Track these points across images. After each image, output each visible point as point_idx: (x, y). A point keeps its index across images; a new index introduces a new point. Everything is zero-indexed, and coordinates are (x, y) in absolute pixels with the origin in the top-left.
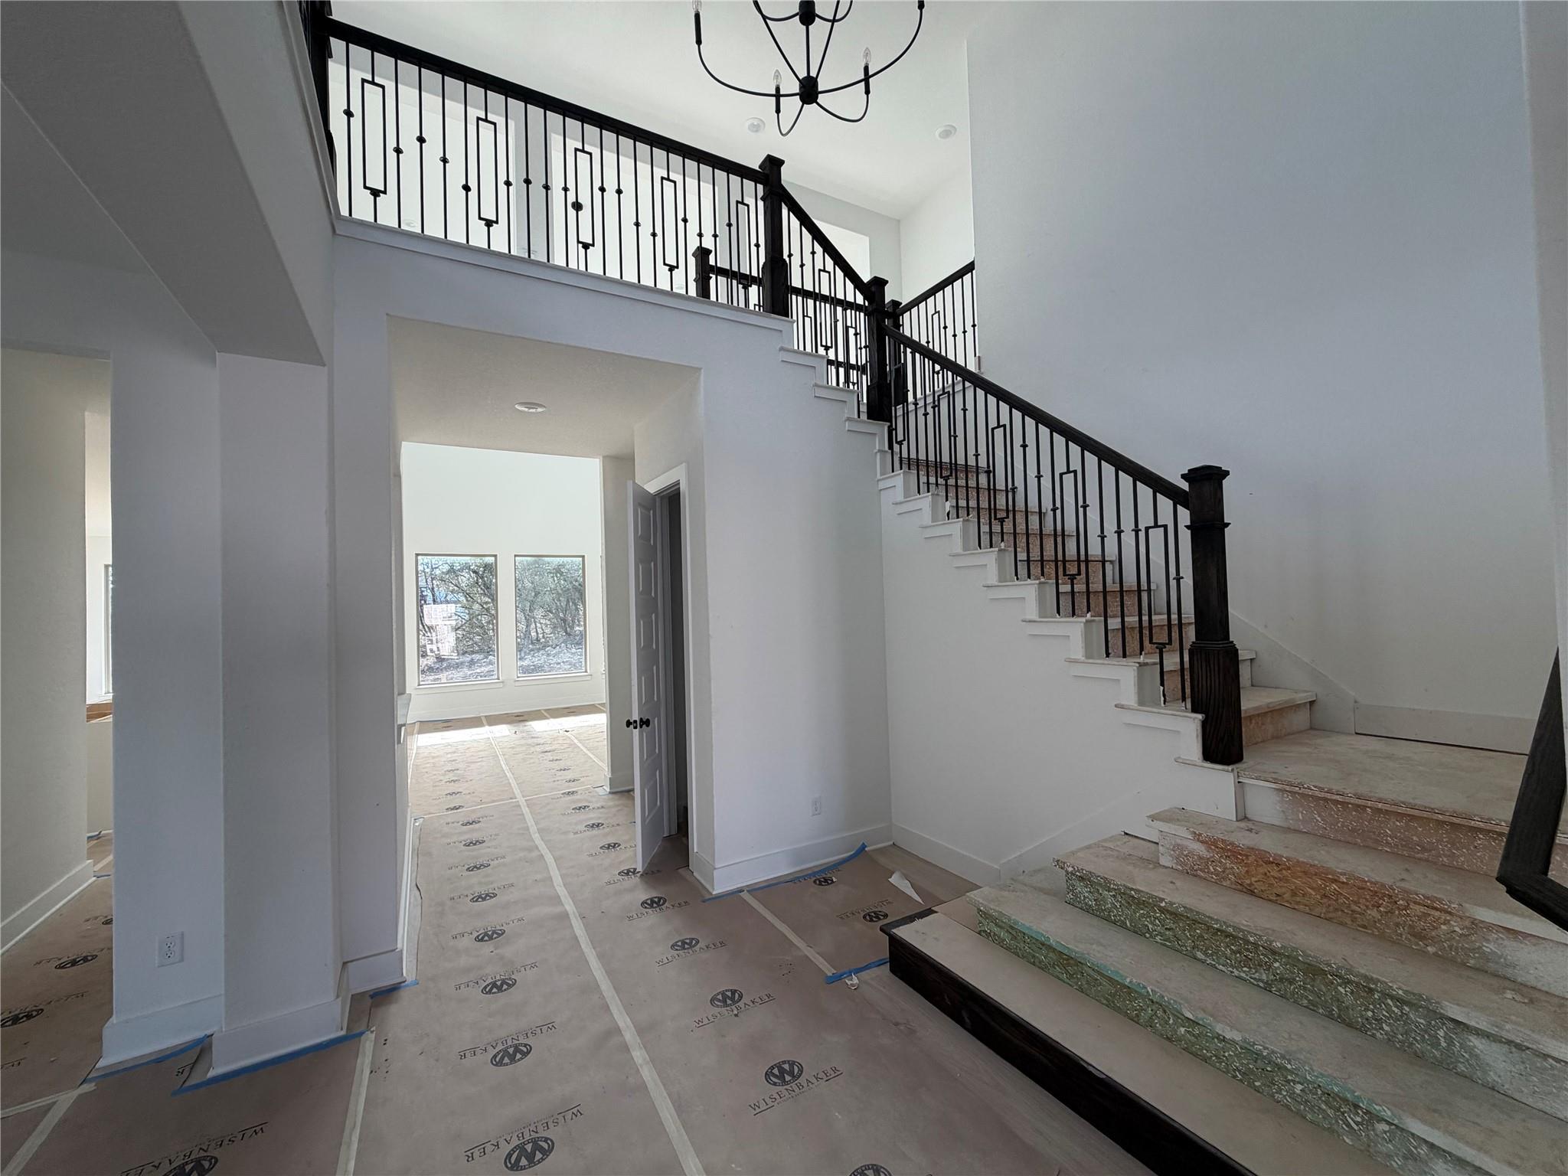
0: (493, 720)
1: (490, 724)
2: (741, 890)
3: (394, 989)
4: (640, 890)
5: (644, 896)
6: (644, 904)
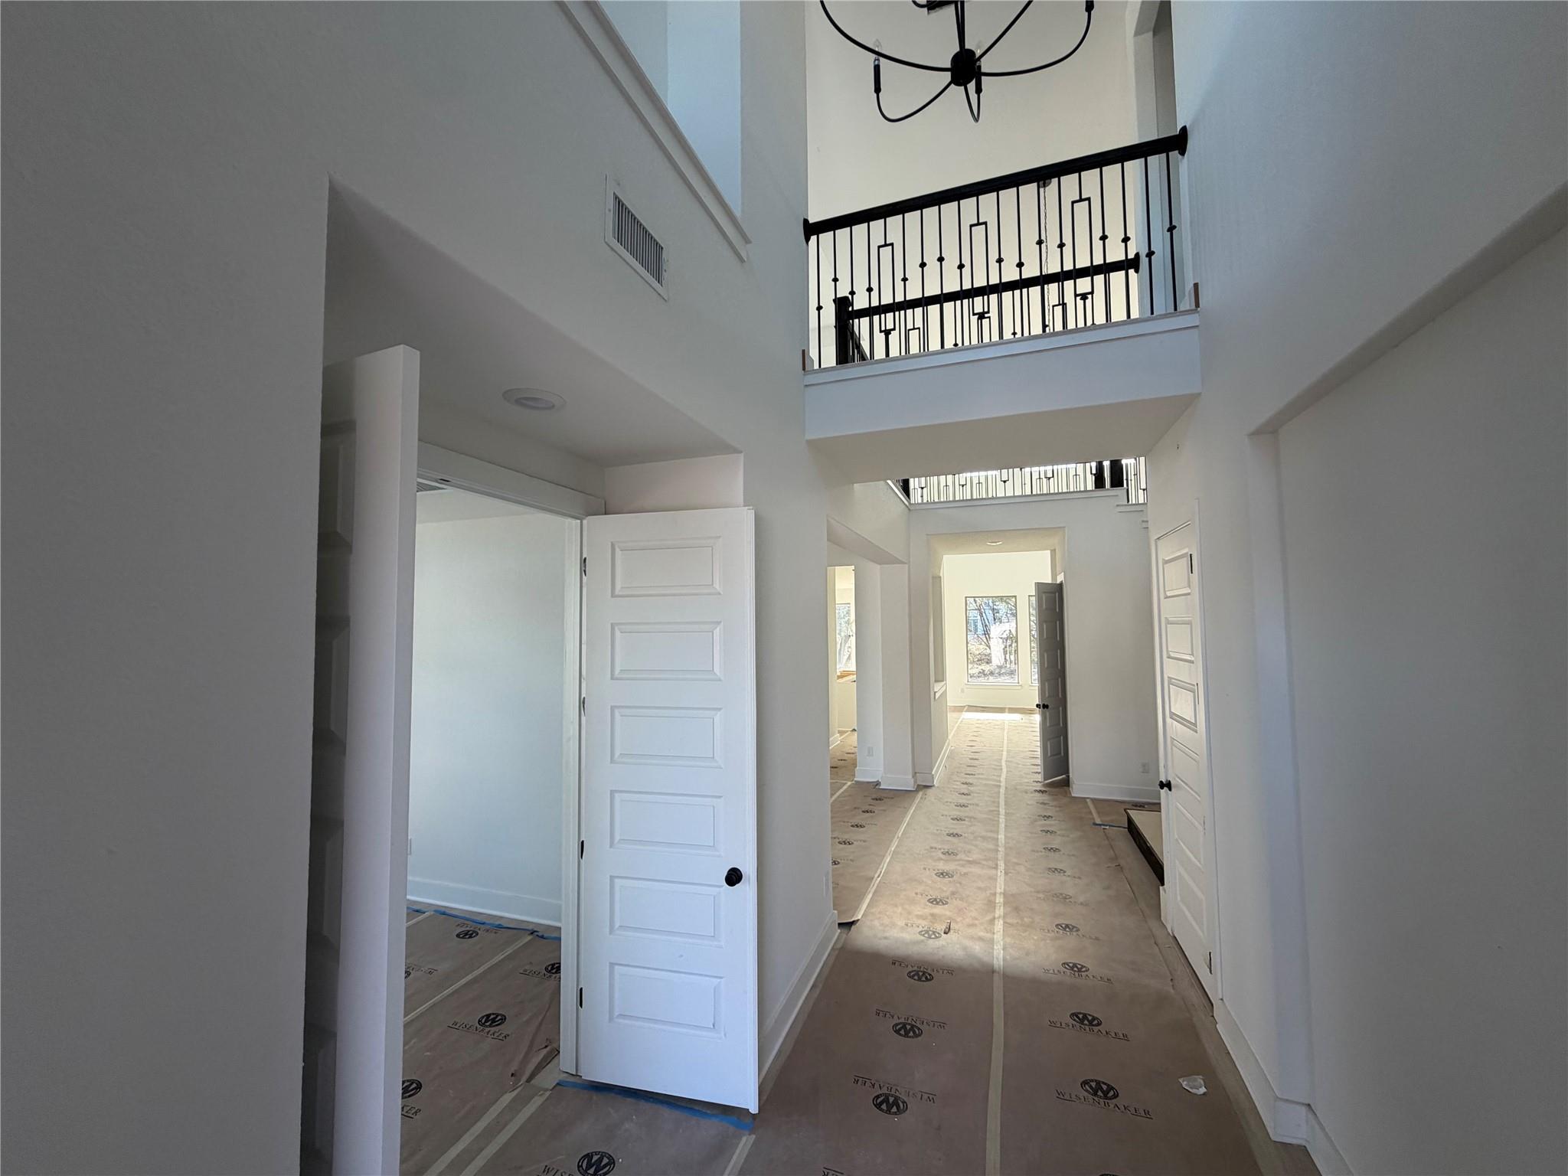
0: (1012, 710)
1: (1009, 712)
2: (1088, 798)
3: (931, 786)
4: (1039, 787)
5: (1038, 789)
6: (1036, 791)
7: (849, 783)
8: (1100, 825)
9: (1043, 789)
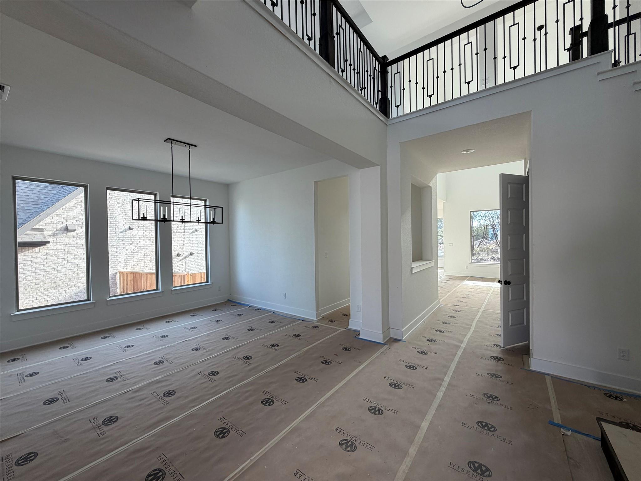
2: (548, 375)
3: (399, 340)
4: (497, 353)
5: (495, 355)
6: (492, 357)
7: (342, 329)
8: (561, 426)
9: (501, 356)
